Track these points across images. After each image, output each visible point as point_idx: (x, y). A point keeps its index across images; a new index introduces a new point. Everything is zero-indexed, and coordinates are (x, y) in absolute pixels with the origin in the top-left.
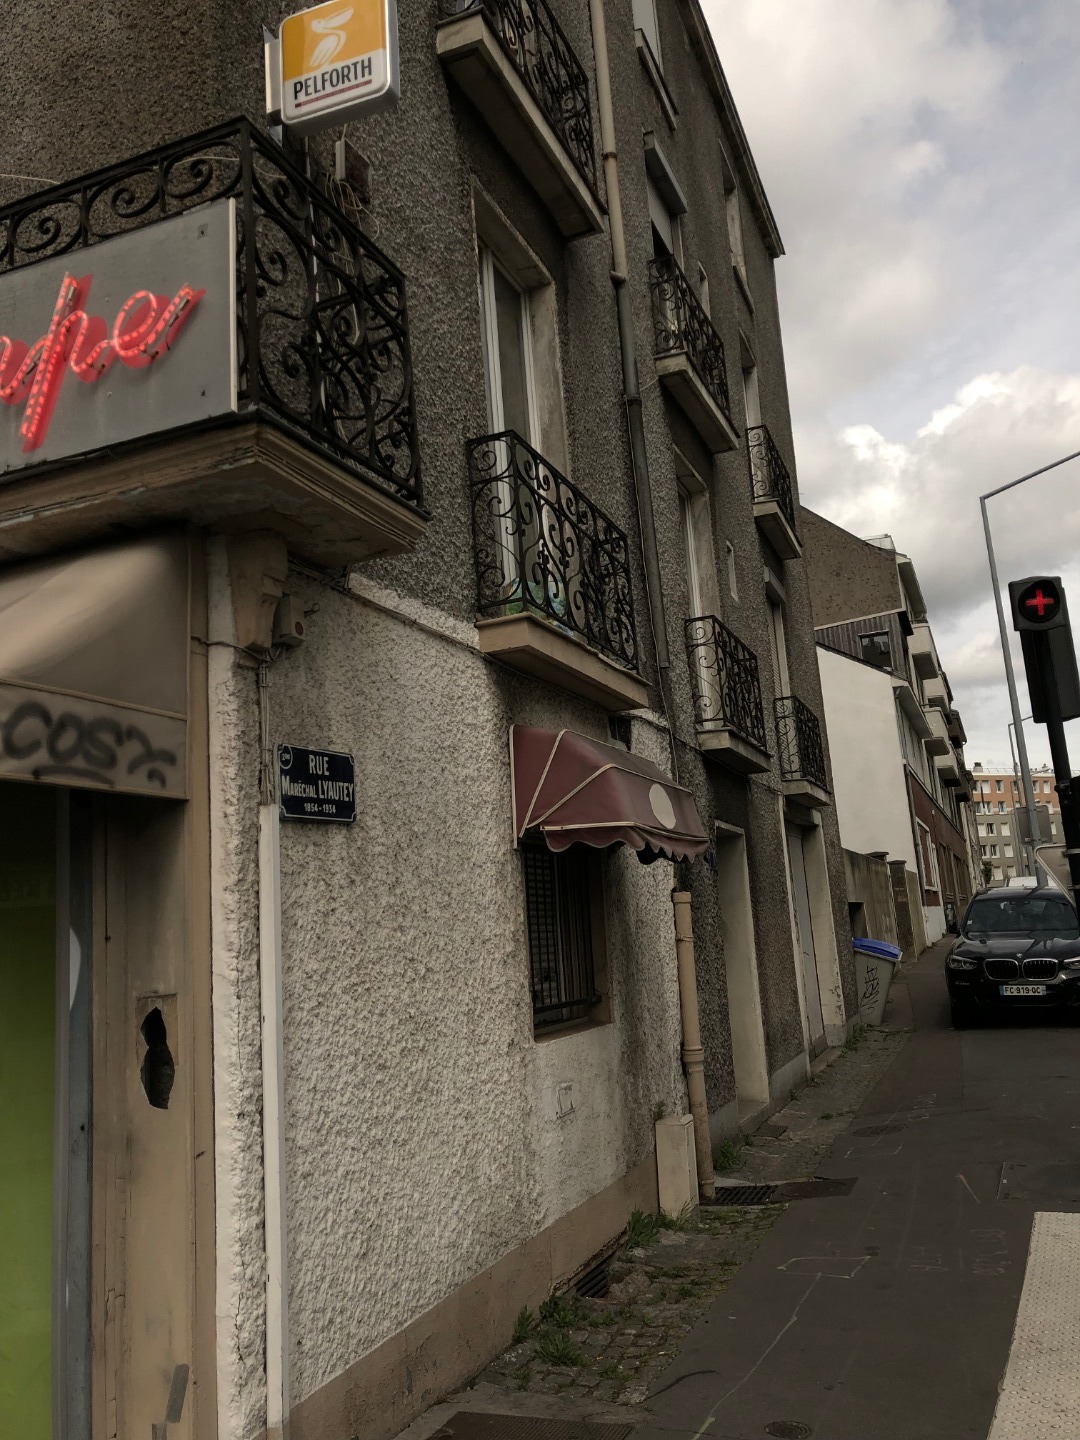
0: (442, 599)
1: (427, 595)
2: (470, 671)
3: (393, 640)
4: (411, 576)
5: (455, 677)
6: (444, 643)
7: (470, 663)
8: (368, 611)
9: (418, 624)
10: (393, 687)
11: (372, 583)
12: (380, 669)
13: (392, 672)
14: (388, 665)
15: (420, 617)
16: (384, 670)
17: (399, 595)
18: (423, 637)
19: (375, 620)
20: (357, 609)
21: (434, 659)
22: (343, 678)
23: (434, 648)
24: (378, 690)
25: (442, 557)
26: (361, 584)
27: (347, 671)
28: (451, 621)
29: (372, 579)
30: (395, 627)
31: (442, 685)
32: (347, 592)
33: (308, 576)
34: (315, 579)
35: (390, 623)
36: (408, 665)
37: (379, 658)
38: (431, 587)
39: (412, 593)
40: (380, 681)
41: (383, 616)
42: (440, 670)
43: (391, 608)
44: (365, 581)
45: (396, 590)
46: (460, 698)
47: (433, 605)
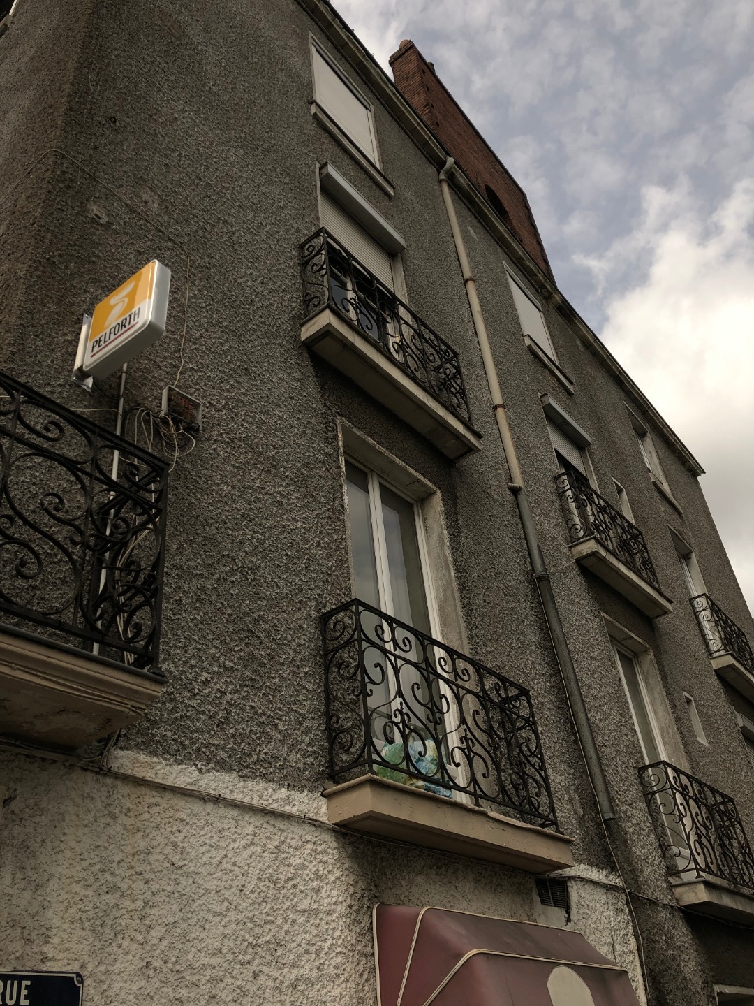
0: (271, 770)
1: (247, 767)
2: (309, 846)
3: (182, 820)
4: (223, 749)
5: (283, 856)
6: (268, 818)
7: (309, 837)
8: (143, 790)
9: (225, 800)
10: (173, 876)
11: (155, 759)
12: (153, 857)
13: (175, 858)
14: (169, 850)
15: (232, 792)
16: (161, 857)
17: (200, 770)
18: (235, 813)
19: (153, 800)
20: (124, 789)
21: (249, 837)
22: (83, 874)
23: (250, 825)
24: (147, 882)
25: (276, 726)
26: (136, 761)
27: (91, 865)
28: (283, 792)
29: (156, 755)
30: (188, 805)
31: (260, 866)
32: (109, 773)
33: (44, 760)
34: (55, 762)
35: (179, 802)
36: (203, 849)
37: (154, 843)
38: (254, 758)
39: (222, 766)
40: (153, 871)
41: (168, 795)
42: (259, 849)
43: (183, 786)
44: (142, 757)
45: (196, 766)
46: (289, 879)
47: (256, 777)
